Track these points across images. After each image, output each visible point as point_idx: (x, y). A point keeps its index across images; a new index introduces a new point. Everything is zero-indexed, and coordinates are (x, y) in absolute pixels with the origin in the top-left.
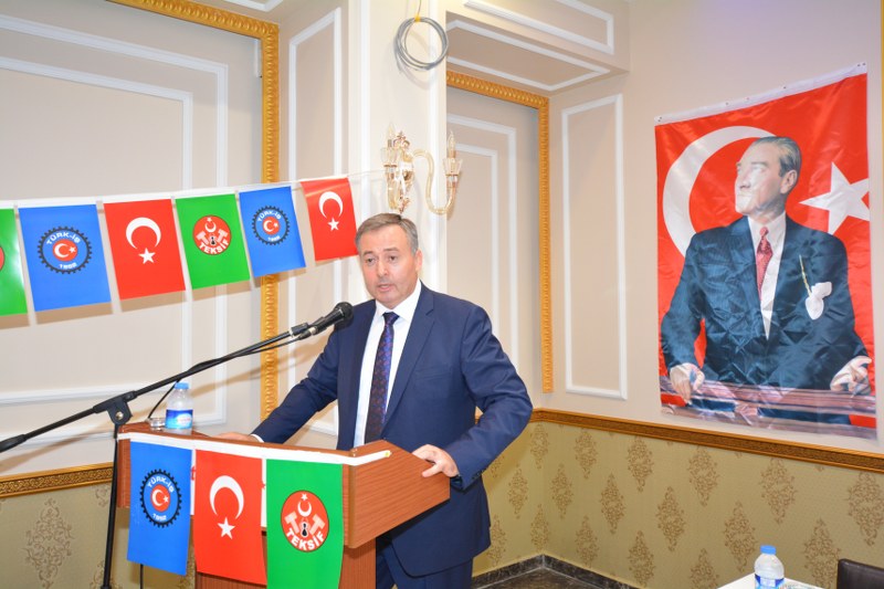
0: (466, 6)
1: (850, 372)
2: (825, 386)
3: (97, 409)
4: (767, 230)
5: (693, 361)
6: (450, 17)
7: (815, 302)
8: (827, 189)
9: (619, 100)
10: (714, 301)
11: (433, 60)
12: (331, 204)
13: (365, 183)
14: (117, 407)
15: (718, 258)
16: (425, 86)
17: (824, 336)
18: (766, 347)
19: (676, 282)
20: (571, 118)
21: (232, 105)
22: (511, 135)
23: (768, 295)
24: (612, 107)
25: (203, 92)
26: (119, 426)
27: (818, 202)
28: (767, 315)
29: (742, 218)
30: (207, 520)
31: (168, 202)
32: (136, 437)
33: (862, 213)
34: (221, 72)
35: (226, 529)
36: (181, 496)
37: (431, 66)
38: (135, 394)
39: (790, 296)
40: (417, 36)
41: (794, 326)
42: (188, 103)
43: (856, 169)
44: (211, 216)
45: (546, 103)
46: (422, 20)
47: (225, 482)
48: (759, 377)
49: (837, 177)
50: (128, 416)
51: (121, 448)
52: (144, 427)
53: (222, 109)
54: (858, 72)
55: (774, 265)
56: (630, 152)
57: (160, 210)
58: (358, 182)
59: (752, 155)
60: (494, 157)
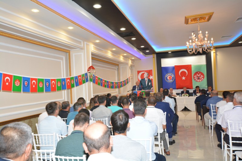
1: (152, 88)
4: (146, 79)
7: (150, 84)
8: (150, 77)
10: (143, 84)
15: (143, 81)
17: (151, 86)
18: (146, 87)
23: (147, 84)
27: (149, 77)
29: (145, 78)
33: (152, 78)
39: (148, 83)
41: (148, 86)
43: (152, 76)
48: (146, 89)
49: (151, 76)
54: (152, 69)
55: (147, 82)
56: (135, 72)
59: (145, 74)
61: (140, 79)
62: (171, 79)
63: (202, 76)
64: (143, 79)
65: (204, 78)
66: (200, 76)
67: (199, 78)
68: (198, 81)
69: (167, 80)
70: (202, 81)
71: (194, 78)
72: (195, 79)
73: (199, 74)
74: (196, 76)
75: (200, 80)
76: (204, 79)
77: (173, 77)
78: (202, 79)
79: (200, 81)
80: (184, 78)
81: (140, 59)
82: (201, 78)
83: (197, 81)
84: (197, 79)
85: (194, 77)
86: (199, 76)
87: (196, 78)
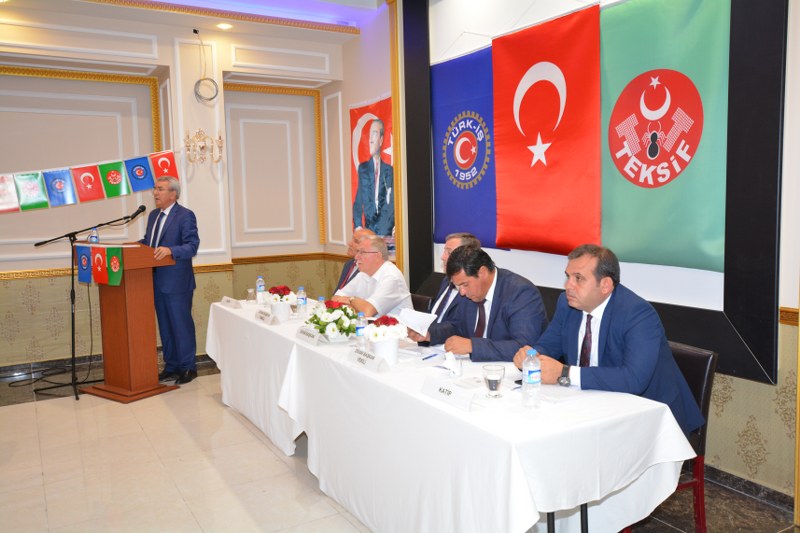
0: (235, 66)
2: (390, 234)
3: (66, 236)
4: (376, 161)
5: (361, 225)
6: (225, 73)
7: (388, 195)
8: (389, 145)
9: (340, 94)
10: (364, 197)
11: (212, 97)
12: (164, 163)
13: (182, 152)
14: (72, 236)
15: (366, 176)
16: (213, 106)
17: (389, 215)
18: (377, 218)
19: (357, 187)
20: (328, 101)
21: (139, 115)
22: (299, 111)
23: (377, 193)
24: (337, 98)
25: (126, 112)
26: (72, 242)
27: (388, 151)
28: (377, 202)
29: (372, 158)
30: (96, 267)
31: (95, 167)
32: (77, 244)
35: (99, 269)
36: (89, 260)
37: (211, 99)
38: (76, 233)
39: (383, 194)
40: (206, 85)
41: (384, 208)
42: (119, 118)
44: (113, 170)
45: (318, 93)
46: (205, 79)
47: (98, 255)
50: (75, 239)
51: (74, 248)
52: (84, 242)
53: (135, 119)
54: (389, 95)
56: (343, 119)
57: (93, 170)
58: (179, 152)
59: (373, 128)
60: (288, 123)
61: (357, 164)
62: (472, 156)
63: (683, 121)
64: (366, 165)
65: (693, 138)
66: (667, 122)
67: (653, 150)
68: (646, 173)
69: (453, 164)
70: (674, 174)
71: (616, 143)
72: (626, 158)
73: (654, 105)
74: (632, 120)
75: (663, 170)
76: (691, 152)
77: (481, 145)
78: (682, 153)
79: (657, 184)
80: (539, 151)
81: (354, 31)
82: (667, 141)
83: (635, 181)
84: (640, 156)
85: (612, 133)
86: (654, 123)
87: (626, 150)
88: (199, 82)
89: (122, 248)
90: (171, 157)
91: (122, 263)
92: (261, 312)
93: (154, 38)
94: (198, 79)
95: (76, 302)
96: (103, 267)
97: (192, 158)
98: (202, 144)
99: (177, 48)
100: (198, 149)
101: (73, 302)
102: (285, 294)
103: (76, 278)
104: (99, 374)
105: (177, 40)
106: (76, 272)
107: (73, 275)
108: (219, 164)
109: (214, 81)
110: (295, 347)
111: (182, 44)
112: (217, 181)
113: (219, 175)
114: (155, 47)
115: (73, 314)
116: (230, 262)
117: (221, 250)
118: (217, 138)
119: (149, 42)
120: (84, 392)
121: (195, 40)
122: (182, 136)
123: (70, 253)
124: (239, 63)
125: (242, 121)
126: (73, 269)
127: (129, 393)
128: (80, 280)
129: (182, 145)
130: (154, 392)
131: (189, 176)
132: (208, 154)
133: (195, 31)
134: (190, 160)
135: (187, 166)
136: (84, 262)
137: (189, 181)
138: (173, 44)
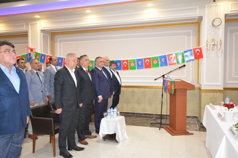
3: (162, 76)
11: (219, 25)
13: (205, 47)
21: (193, 35)
25: (188, 35)
30: (168, 87)
34: (191, 31)
35: (169, 88)
36: (167, 84)
38: (165, 75)
40: (217, 21)
42: (186, 37)
46: (217, 18)
47: (169, 83)
50: (164, 77)
51: (164, 80)
52: (166, 78)
53: (192, 37)
88: (214, 20)
89: (175, 81)
90: (200, 49)
91: (174, 86)
92: (219, 114)
93: (198, 7)
94: (213, 19)
95: (163, 98)
96: (170, 87)
97: (208, 49)
98: (214, 43)
99: (206, 9)
100: (211, 45)
101: (162, 98)
102: (231, 108)
103: (164, 89)
104: (168, 122)
105: (206, 6)
106: (164, 88)
107: (163, 89)
108: (220, 50)
109: (220, 19)
110: (225, 136)
111: (208, 7)
112: (219, 57)
113: (220, 55)
114: (198, 10)
115: (162, 101)
116: (222, 89)
117: (219, 84)
118: (220, 40)
119: (196, 9)
120: (163, 127)
121: (214, 4)
122: (206, 41)
123: (162, 81)
124: (233, 10)
125: (234, 34)
126: (163, 87)
127: (175, 132)
128: (164, 91)
129: (205, 44)
130: (183, 134)
131: (207, 56)
132: (216, 47)
133: (214, 1)
134: (208, 50)
135: (207, 52)
136: (166, 85)
137: (207, 57)
138: (205, 8)
